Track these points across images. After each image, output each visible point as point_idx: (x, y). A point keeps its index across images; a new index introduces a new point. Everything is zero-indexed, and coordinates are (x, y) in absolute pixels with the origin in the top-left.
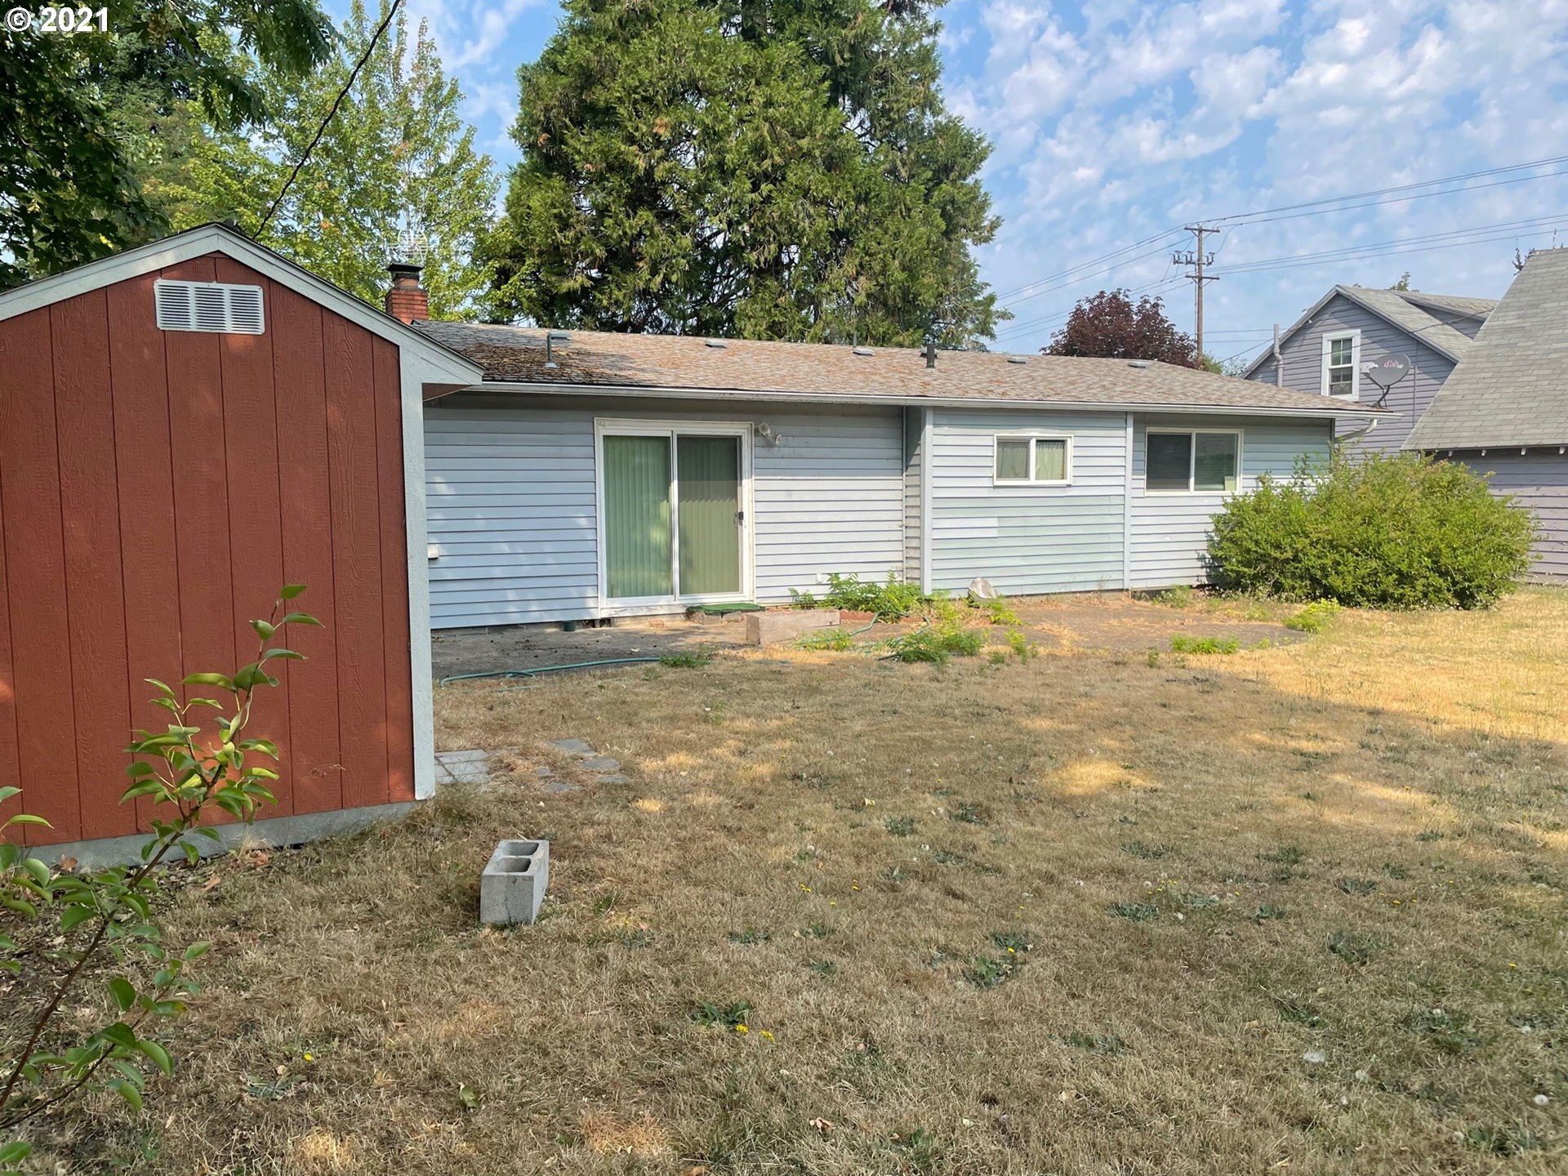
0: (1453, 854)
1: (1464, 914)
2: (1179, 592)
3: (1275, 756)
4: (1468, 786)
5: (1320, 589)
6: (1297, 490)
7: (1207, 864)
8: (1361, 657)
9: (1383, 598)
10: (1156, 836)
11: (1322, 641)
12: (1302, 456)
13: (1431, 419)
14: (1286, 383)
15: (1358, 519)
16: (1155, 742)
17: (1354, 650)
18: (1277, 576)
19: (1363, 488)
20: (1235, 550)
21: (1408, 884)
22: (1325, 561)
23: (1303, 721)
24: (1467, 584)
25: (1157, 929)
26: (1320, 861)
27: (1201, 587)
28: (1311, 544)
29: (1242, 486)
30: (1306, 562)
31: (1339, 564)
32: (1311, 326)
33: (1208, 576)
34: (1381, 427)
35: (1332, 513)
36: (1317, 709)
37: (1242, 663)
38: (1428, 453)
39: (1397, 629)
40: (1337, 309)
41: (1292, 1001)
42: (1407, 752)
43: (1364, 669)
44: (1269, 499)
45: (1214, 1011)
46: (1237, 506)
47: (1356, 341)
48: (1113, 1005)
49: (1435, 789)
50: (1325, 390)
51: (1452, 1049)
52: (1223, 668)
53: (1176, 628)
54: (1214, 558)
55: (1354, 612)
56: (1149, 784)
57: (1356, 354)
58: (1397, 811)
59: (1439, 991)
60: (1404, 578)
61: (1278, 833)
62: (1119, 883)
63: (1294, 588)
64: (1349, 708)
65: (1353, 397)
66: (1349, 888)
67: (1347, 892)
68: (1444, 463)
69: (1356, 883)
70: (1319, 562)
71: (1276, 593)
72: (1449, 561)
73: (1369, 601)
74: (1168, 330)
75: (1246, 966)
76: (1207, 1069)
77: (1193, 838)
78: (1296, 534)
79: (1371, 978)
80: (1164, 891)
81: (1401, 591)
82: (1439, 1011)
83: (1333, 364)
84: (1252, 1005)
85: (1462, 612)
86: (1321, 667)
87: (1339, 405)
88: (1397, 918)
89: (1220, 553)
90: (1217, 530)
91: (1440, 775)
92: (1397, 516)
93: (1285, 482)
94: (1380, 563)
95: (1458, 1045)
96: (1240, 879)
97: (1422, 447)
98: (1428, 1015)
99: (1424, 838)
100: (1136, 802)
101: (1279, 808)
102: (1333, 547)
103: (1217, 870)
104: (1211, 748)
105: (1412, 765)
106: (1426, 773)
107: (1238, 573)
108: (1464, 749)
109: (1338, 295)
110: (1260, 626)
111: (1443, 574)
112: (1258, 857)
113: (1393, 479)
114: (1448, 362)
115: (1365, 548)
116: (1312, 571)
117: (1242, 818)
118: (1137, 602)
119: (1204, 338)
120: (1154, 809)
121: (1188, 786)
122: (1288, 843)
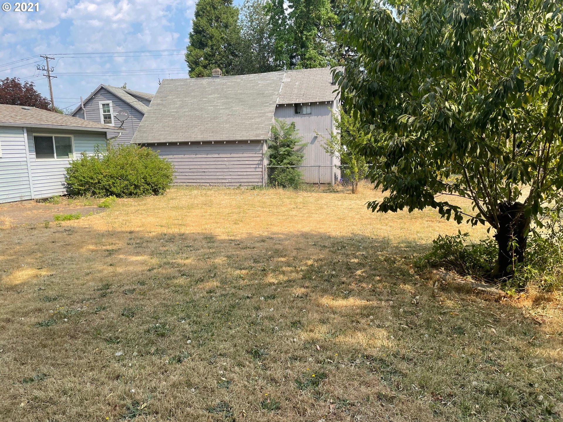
0: (159, 273)
1: (163, 291)
2: (56, 198)
3: (98, 253)
4: (162, 251)
5: (109, 192)
6: (97, 158)
7: (75, 297)
8: (125, 214)
9: (131, 194)
10: (54, 292)
11: (111, 210)
12: (97, 145)
13: (139, 133)
14: (88, 119)
15: (119, 167)
16: (50, 256)
17: (122, 212)
18: (93, 189)
19: (119, 157)
20: (76, 181)
21: (146, 286)
22: (109, 183)
23: (107, 239)
24: (156, 187)
25: (56, 327)
26: (117, 286)
27: (65, 195)
28: (104, 177)
29: (75, 156)
30: (103, 183)
31: (114, 183)
32: (94, 98)
33: (67, 191)
34: (123, 135)
35: (110, 165)
36: (112, 234)
37: (83, 222)
38: (139, 144)
39: (136, 204)
40: (102, 93)
41: (110, 337)
42: (142, 244)
43: (126, 218)
44: (87, 161)
45: (82, 350)
46: (74, 164)
47: (111, 105)
48: (40, 362)
49: (152, 254)
50: (103, 122)
51: (163, 335)
52: (76, 224)
53: (56, 212)
54: (68, 184)
55: (122, 199)
56: (49, 274)
57: (111, 109)
58: (141, 263)
59: (157, 318)
60: (136, 187)
61: (101, 280)
62: (40, 314)
63: (100, 193)
64: (123, 232)
65: (113, 125)
66: (127, 293)
67: (126, 294)
68: (144, 147)
69: (129, 291)
70: (107, 183)
71: (94, 195)
72: (150, 180)
73: (126, 195)
74: (38, 96)
75: (93, 330)
76: (81, 372)
77: (69, 289)
78: (98, 173)
79: (136, 321)
80: (58, 312)
81: (136, 191)
82: (158, 324)
83: (104, 112)
84: (95, 343)
85: (155, 197)
86: (112, 220)
87: (107, 127)
88: (143, 298)
89: (70, 182)
90: (68, 173)
91: (153, 249)
92: (132, 166)
93: (91, 155)
94: (128, 182)
95: (164, 333)
96: (88, 300)
97: (137, 142)
98: (155, 327)
99: (149, 270)
100: (44, 281)
101: (100, 271)
102: (112, 178)
103: (79, 299)
104: (74, 255)
105: (144, 248)
106: (149, 249)
107: (78, 189)
108: (159, 240)
109: (102, 88)
110: (89, 208)
111: (148, 184)
112: (94, 290)
113: (129, 154)
114: (141, 114)
115: (123, 177)
116: (105, 186)
117: (88, 278)
118: (38, 204)
119: (54, 100)
120: (52, 282)
121: (66, 271)
122: (104, 283)
